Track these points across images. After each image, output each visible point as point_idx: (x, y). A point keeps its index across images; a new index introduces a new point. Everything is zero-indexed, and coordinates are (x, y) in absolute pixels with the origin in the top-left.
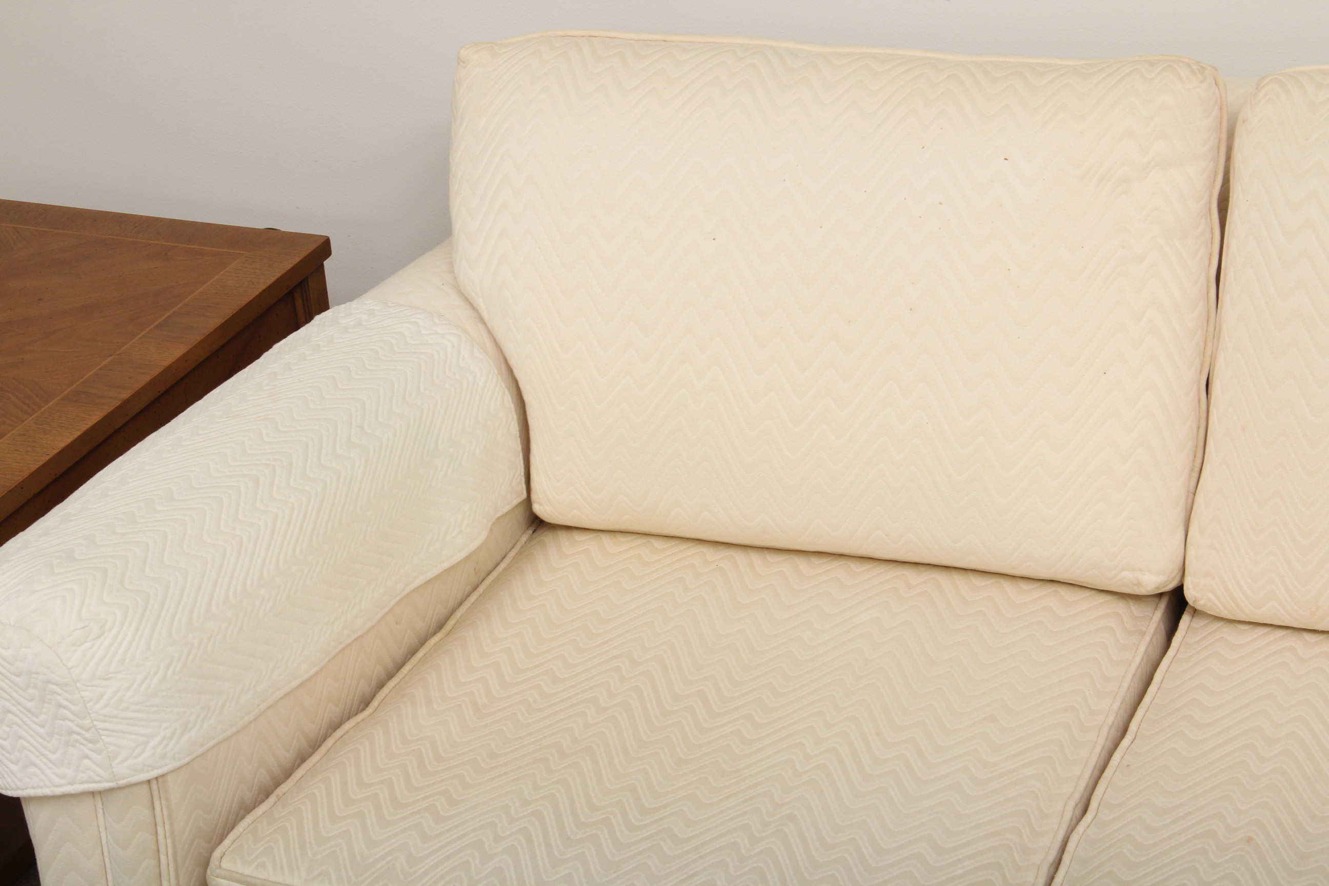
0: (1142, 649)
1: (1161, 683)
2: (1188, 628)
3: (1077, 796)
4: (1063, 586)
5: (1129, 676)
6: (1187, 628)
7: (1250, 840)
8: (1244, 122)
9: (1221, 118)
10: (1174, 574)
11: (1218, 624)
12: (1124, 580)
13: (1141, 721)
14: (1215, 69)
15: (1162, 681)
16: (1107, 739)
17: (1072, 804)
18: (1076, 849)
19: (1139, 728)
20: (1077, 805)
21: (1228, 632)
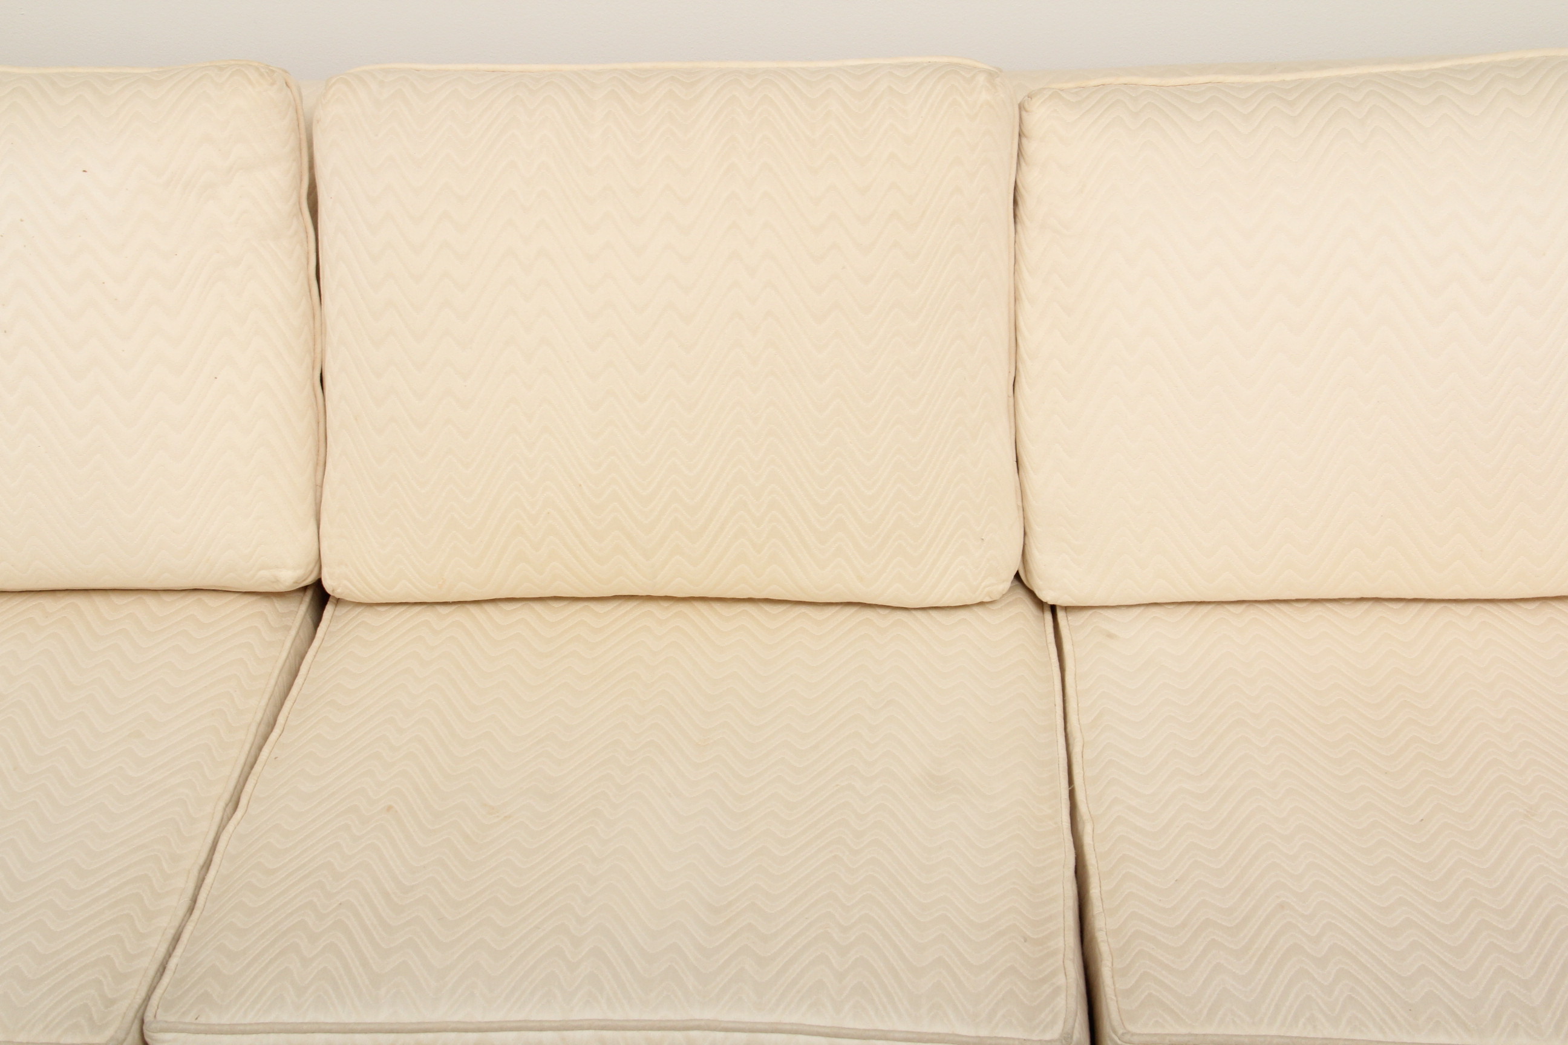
0: (288, 644)
1: (308, 674)
2: (332, 617)
3: (226, 796)
4: (206, 593)
5: (277, 672)
6: (330, 617)
7: (389, 808)
8: (318, 122)
9: (298, 120)
10: (311, 567)
11: (359, 610)
12: (262, 580)
13: (289, 713)
14: (286, 72)
15: (309, 671)
16: (256, 736)
17: (222, 804)
18: (226, 848)
19: (287, 720)
20: (227, 805)
21: (368, 617)
